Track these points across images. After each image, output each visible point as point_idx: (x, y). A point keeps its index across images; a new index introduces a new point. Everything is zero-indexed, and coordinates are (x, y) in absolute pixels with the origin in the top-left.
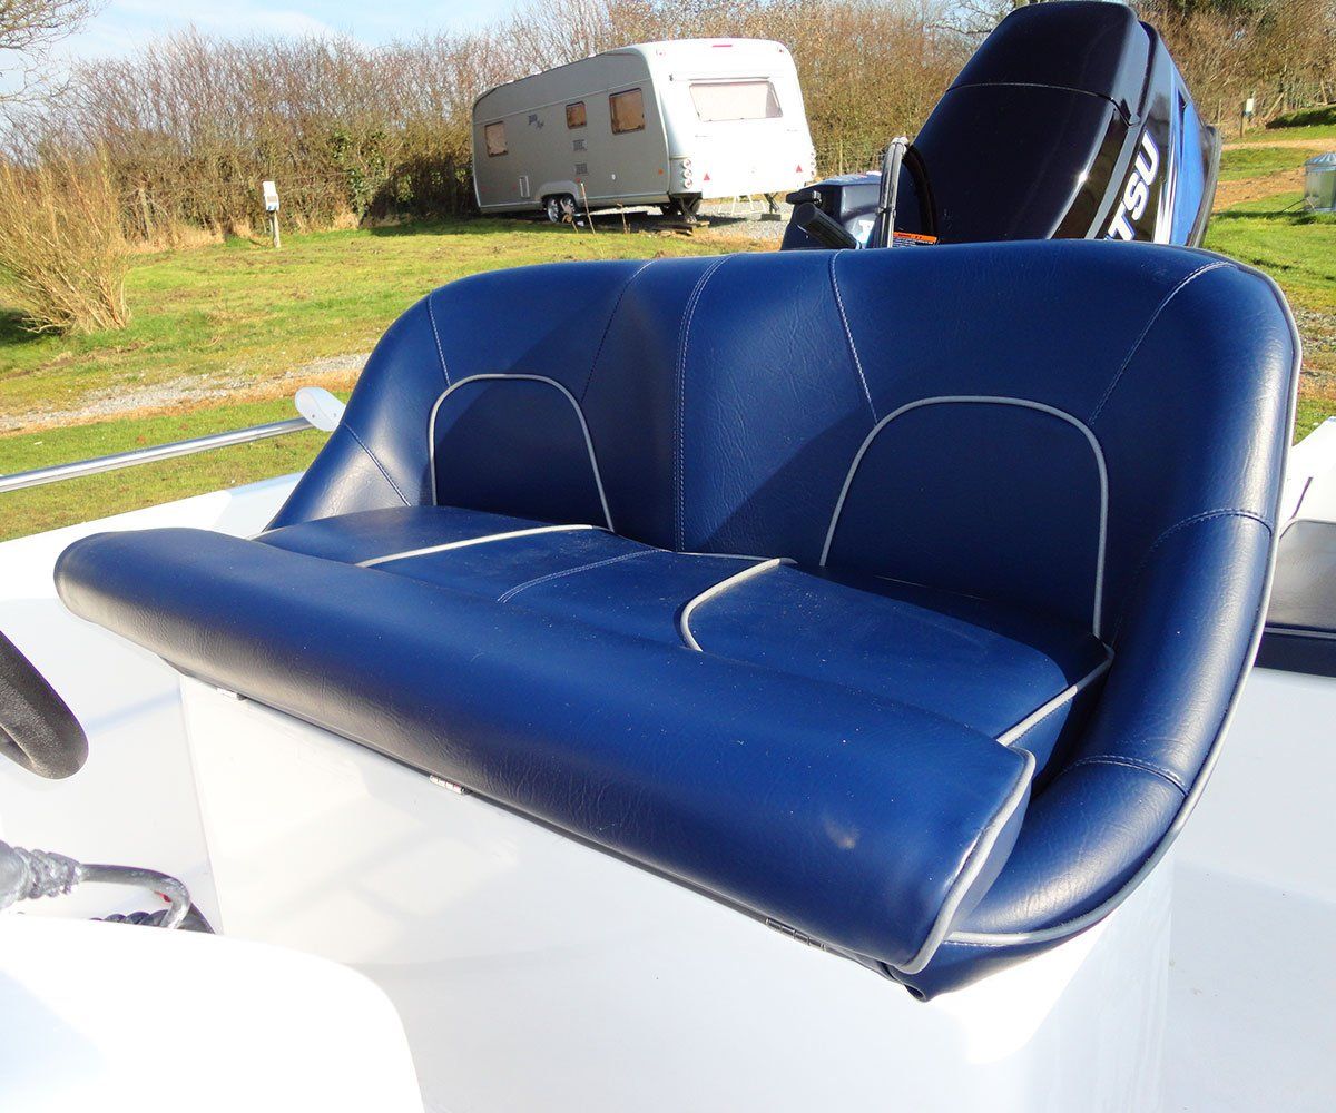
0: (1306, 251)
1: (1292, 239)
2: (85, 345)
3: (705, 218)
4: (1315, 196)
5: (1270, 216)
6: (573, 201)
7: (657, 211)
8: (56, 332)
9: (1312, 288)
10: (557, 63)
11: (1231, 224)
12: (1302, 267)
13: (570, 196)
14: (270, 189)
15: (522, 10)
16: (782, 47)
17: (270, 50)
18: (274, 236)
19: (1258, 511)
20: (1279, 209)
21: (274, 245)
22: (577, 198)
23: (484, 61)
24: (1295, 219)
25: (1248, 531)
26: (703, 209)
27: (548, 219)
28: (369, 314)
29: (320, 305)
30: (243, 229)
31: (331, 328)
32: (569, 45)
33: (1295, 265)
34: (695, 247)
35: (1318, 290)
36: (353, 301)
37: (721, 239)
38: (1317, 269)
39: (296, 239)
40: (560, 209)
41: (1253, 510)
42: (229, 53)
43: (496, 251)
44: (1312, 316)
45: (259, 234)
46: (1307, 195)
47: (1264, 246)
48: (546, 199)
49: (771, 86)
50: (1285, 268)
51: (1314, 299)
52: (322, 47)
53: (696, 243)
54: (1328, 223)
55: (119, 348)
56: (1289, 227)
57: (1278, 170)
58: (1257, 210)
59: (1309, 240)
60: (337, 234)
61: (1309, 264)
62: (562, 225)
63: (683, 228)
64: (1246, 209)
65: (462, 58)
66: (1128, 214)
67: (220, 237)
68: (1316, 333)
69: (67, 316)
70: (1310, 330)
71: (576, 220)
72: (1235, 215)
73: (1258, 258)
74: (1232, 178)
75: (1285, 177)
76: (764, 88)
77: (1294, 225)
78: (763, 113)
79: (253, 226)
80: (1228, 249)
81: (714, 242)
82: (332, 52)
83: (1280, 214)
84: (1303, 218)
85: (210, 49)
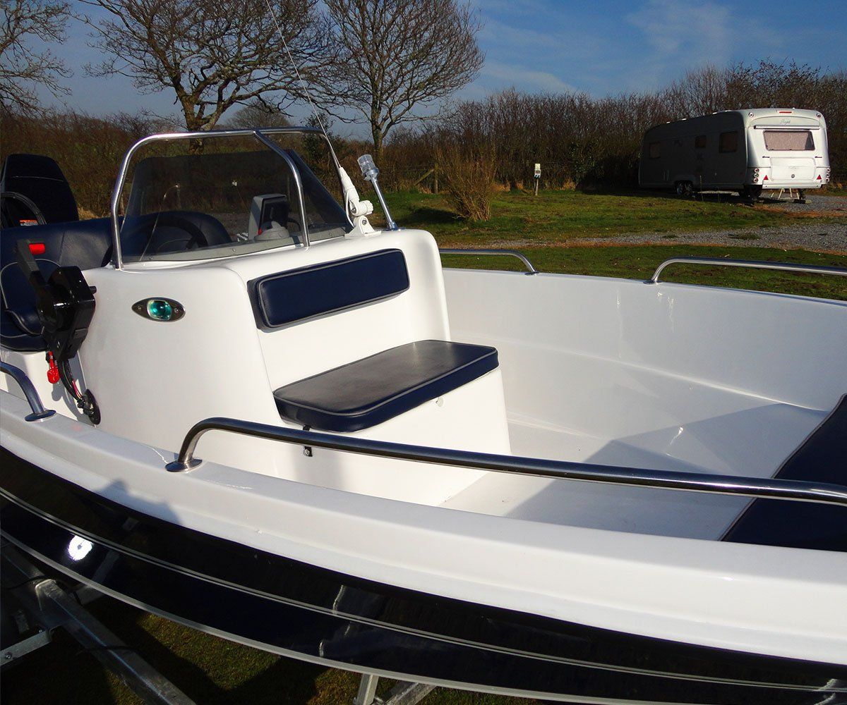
2: (473, 225)
3: (762, 199)
6: (692, 185)
7: (736, 194)
8: (461, 219)
10: (693, 114)
13: (691, 183)
14: (538, 166)
15: (678, 83)
16: (819, 113)
17: (547, 100)
18: (535, 190)
21: (534, 194)
22: (694, 183)
23: (653, 109)
26: (763, 195)
27: (676, 193)
28: (594, 224)
29: (571, 219)
30: (520, 186)
31: (578, 229)
32: (701, 103)
34: (754, 212)
36: (586, 219)
37: (769, 209)
39: (544, 192)
40: (684, 188)
42: (527, 101)
43: (650, 205)
45: (526, 189)
48: (677, 183)
49: (811, 134)
52: (572, 100)
53: (754, 210)
55: (486, 228)
60: (564, 191)
62: (684, 196)
63: (749, 202)
65: (642, 108)
67: (508, 189)
69: (468, 213)
71: (691, 194)
76: (806, 134)
78: (804, 146)
79: (524, 185)
81: (764, 210)
82: (577, 102)
85: (520, 98)
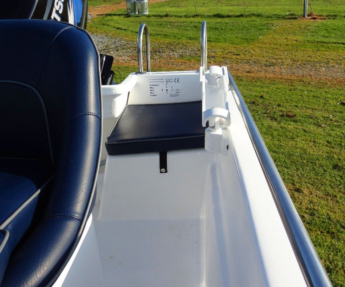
0: (130, 25)
1: (126, 22)
4: (130, 9)
5: (119, 15)
9: (133, 36)
11: (109, 18)
12: (129, 29)
19: (94, 112)
20: (121, 13)
24: (126, 16)
25: (92, 120)
33: (127, 29)
35: (134, 36)
38: (133, 30)
41: (92, 112)
44: (134, 43)
46: (128, 9)
47: (119, 24)
50: (125, 30)
51: (134, 38)
54: (134, 17)
56: (125, 18)
57: (120, 2)
58: (116, 13)
59: (130, 22)
61: (131, 29)
64: (113, 13)
66: (57, 12)
68: (135, 48)
70: (134, 47)
72: (110, 15)
73: (118, 27)
74: (108, 4)
75: (122, 4)
77: (126, 17)
80: (109, 25)
83: (122, 15)
84: (128, 16)
